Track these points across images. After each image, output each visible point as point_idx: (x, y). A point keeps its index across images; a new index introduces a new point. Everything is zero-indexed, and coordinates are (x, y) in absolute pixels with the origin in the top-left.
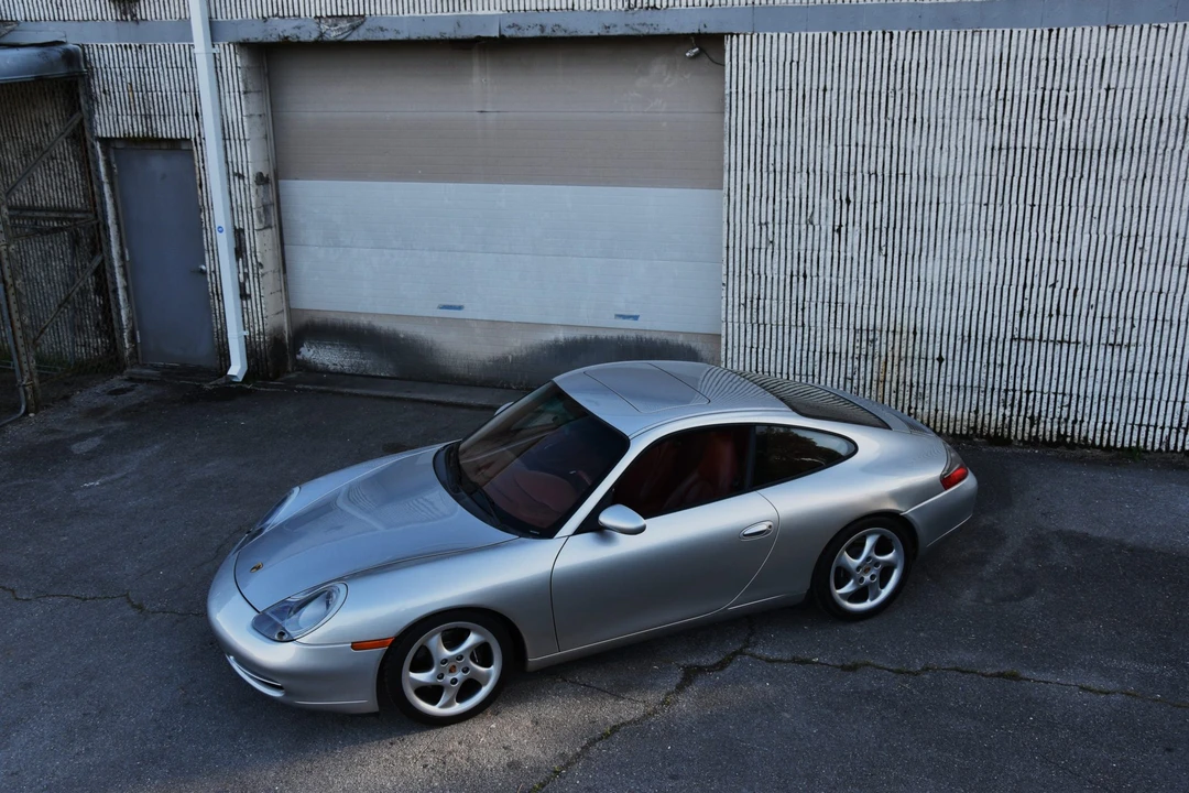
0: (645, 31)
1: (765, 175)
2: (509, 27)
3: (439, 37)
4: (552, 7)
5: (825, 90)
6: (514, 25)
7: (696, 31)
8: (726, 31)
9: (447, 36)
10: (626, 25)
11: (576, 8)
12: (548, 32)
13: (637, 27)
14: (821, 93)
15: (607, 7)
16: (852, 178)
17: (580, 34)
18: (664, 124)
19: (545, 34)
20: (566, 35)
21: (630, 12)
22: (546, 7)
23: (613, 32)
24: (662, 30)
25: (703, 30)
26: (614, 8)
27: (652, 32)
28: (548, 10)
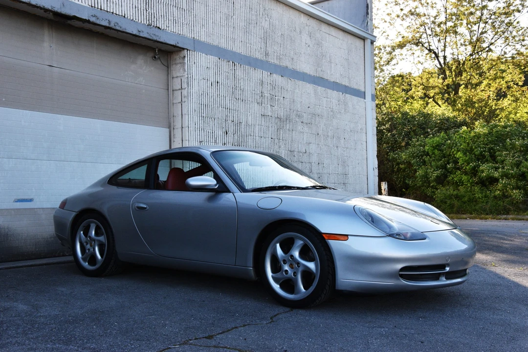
0: (155, 38)
1: (201, 118)
2: (92, 16)
3: (50, 8)
4: (115, 12)
5: (218, 82)
6: (95, 16)
7: (175, 44)
8: (185, 48)
9: (56, 9)
10: (148, 33)
11: (126, 17)
12: (112, 25)
13: (152, 36)
14: (216, 84)
15: (140, 21)
16: (227, 122)
17: (127, 31)
18: (144, 91)
19: (110, 26)
20: (121, 29)
21: (149, 26)
22: (112, 11)
23: (141, 35)
24: (162, 40)
25: (177, 45)
26: (142, 22)
27: (158, 40)
28: (113, 13)
